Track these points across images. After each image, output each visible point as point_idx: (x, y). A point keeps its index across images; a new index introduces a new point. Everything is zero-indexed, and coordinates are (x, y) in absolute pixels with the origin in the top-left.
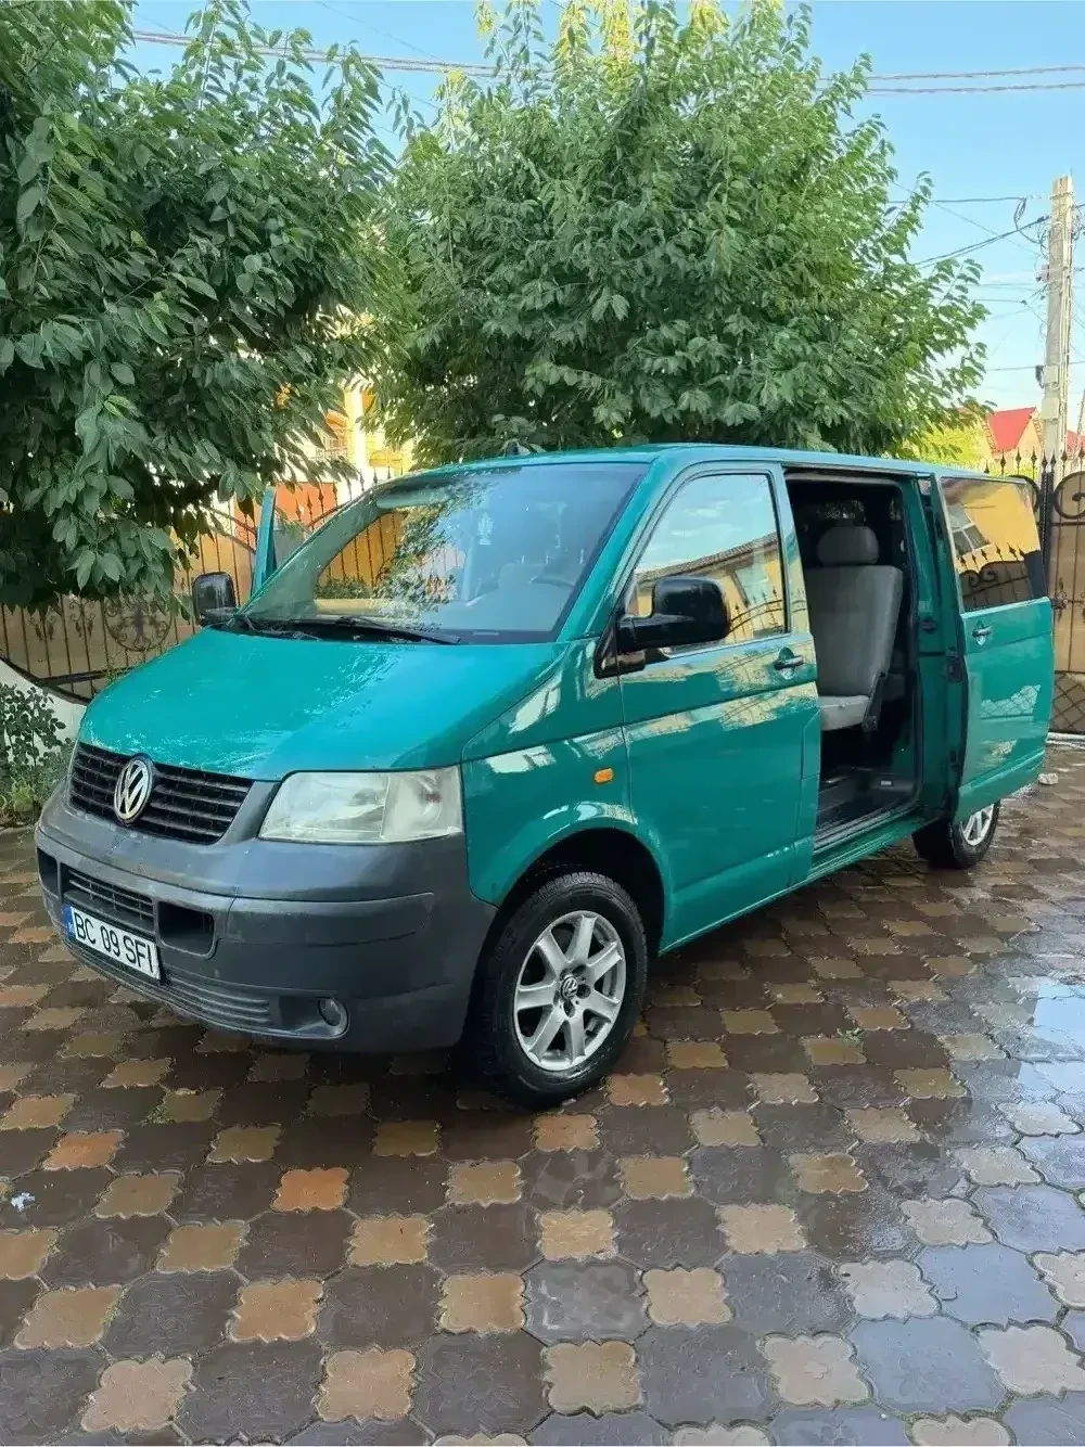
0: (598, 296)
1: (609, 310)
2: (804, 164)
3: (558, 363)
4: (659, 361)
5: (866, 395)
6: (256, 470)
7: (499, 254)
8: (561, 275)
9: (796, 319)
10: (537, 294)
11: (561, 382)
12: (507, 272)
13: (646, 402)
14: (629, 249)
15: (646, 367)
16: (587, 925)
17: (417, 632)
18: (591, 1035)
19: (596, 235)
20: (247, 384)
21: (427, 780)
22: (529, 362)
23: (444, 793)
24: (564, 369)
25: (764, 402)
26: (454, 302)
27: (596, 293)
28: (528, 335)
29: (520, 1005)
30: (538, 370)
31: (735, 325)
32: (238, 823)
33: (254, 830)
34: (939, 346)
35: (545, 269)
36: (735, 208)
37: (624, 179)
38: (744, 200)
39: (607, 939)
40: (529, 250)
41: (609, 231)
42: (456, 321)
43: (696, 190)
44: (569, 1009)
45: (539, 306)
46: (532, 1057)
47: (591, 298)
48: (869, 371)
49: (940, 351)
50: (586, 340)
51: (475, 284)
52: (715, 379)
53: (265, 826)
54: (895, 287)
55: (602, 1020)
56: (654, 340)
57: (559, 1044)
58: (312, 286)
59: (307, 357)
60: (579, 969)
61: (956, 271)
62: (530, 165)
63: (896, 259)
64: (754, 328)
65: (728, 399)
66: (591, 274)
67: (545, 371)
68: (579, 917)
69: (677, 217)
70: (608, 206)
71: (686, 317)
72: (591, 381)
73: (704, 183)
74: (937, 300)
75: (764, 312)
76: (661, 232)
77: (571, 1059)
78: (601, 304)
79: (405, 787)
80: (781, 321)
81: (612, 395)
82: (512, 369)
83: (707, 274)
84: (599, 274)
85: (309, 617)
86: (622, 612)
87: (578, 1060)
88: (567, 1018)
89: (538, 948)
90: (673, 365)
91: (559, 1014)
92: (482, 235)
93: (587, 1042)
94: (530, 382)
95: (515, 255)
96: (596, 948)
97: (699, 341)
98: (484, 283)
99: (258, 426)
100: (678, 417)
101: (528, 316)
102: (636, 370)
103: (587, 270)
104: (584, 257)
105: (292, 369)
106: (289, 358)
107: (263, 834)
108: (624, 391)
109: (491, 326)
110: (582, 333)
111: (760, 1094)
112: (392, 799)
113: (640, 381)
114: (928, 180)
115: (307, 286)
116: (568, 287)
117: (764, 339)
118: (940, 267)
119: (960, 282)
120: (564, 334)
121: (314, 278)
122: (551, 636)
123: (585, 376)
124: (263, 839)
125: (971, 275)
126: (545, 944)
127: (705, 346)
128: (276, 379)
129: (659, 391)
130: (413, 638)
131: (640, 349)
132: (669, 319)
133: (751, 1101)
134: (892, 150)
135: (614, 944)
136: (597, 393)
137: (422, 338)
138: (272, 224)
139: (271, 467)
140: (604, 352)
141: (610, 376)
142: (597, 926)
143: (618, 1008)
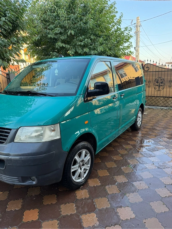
0: (68, 31)
1: (71, 34)
2: (103, 10)
3: (62, 43)
4: (80, 43)
5: (114, 50)
6: (6, 61)
7: (50, 23)
8: (62, 27)
9: (102, 36)
10: (58, 30)
11: (63, 46)
12: (52, 26)
13: (78, 50)
14: (74, 23)
15: (77, 44)
16: (84, 152)
17: (46, 94)
18: (85, 173)
19: (68, 20)
20: (3, 44)
21: (52, 127)
22: (56, 43)
23: (56, 129)
24: (63, 44)
25: (98, 51)
26: (42, 31)
27: (68, 30)
28: (56, 38)
29: (72, 171)
30: (58, 44)
31: (92, 37)
32: (9, 138)
33: (13, 140)
34: (125, 42)
35: (58, 26)
36: (92, 16)
37: (72, 10)
38: (93, 15)
39: (87, 154)
40: (56, 22)
41: (70, 19)
42: (43, 35)
43: (85, 13)
44: (81, 169)
45: (58, 32)
46: (75, 180)
47: (67, 31)
48: (115, 46)
49: (125, 43)
50: (66, 39)
51: (46, 28)
52: (89, 47)
53: (15, 139)
54: (119, 32)
55: (86, 170)
56: (79, 39)
57: (80, 176)
58: (15, 26)
59: (15, 39)
60: (83, 161)
61: (128, 29)
62: (55, 6)
63: (119, 26)
64: (95, 38)
65: (92, 51)
66: (67, 27)
67: (59, 44)
68: (83, 151)
69: (82, 17)
70: (70, 15)
71: (84, 35)
72: (68, 46)
73: (86, 12)
74: (125, 34)
75: (97, 35)
76: (79, 20)
77: (82, 179)
78: (69, 32)
79: (47, 129)
80: (100, 37)
81: (72, 49)
82: (53, 44)
83: (87, 28)
84: (68, 27)
85: (20, 90)
86: (88, 89)
87: (83, 178)
88: (81, 171)
89: (75, 158)
90: (82, 44)
91: (79, 170)
92: (47, 19)
93: (84, 174)
94: (57, 46)
95: (53, 23)
96: (85, 156)
97: (86, 40)
98: (48, 28)
99: (6, 53)
100: (83, 53)
101: (56, 34)
102: (76, 45)
103: (66, 26)
104: (66, 24)
105: (12, 41)
106: (12, 39)
107: (15, 141)
108: (74, 48)
109: (49, 36)
110: (66, 37)
111: (117, 181)
112: (44, 131)
113: (76, 46)
114: (122, 14)
115: (14, 26)
116: (63, 29)
117: (97, 40)
118: (125, 28)
119: (129, 31)
120: (63, 38)
121: (16, 24)
122: (75, 94)
123: (67, 45)
124: (15, 142)
125: (130, 30)
126: (76, 157)
127: (88, 41)
128: (9, 44)
129: (80, 48)
130: (44, 95)
131: (76, 41)
132: (81, 36)
133: (116, 183)
134: (116, 8)
135: (89, 155)
136: (69, 48)
137: (37, 38)
138: (6, 12)
139: (9, 60)
140: (70, 41)
141: (71, 45)
142: (86, 152)
143: (90, 167)
